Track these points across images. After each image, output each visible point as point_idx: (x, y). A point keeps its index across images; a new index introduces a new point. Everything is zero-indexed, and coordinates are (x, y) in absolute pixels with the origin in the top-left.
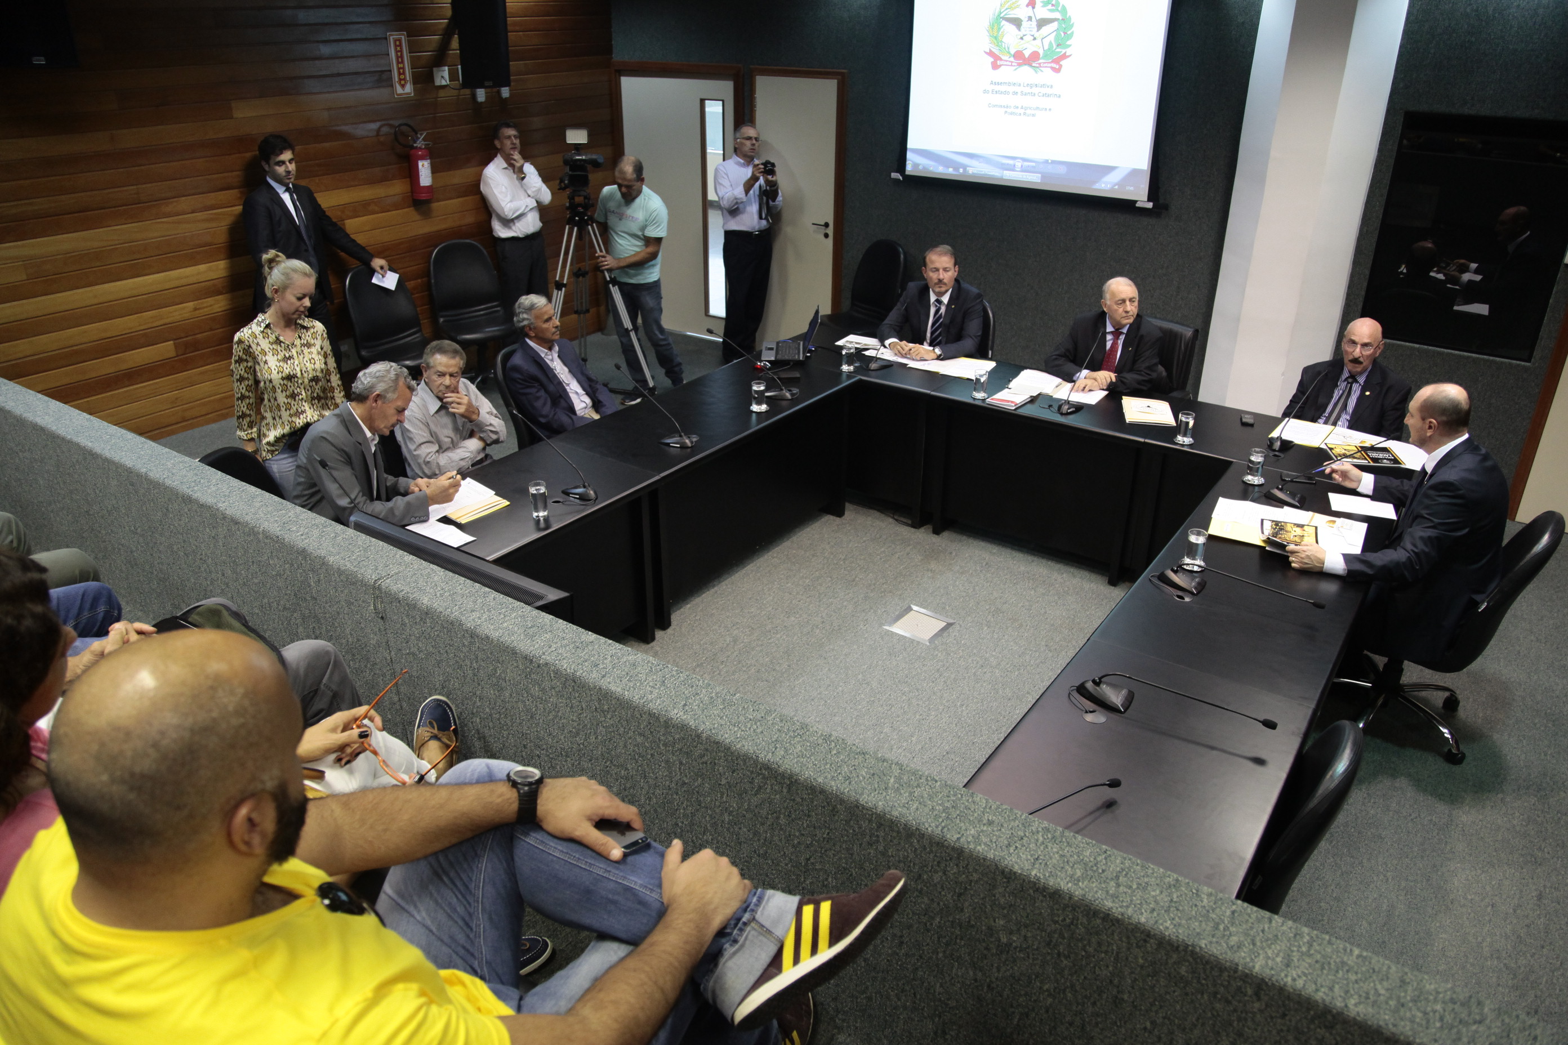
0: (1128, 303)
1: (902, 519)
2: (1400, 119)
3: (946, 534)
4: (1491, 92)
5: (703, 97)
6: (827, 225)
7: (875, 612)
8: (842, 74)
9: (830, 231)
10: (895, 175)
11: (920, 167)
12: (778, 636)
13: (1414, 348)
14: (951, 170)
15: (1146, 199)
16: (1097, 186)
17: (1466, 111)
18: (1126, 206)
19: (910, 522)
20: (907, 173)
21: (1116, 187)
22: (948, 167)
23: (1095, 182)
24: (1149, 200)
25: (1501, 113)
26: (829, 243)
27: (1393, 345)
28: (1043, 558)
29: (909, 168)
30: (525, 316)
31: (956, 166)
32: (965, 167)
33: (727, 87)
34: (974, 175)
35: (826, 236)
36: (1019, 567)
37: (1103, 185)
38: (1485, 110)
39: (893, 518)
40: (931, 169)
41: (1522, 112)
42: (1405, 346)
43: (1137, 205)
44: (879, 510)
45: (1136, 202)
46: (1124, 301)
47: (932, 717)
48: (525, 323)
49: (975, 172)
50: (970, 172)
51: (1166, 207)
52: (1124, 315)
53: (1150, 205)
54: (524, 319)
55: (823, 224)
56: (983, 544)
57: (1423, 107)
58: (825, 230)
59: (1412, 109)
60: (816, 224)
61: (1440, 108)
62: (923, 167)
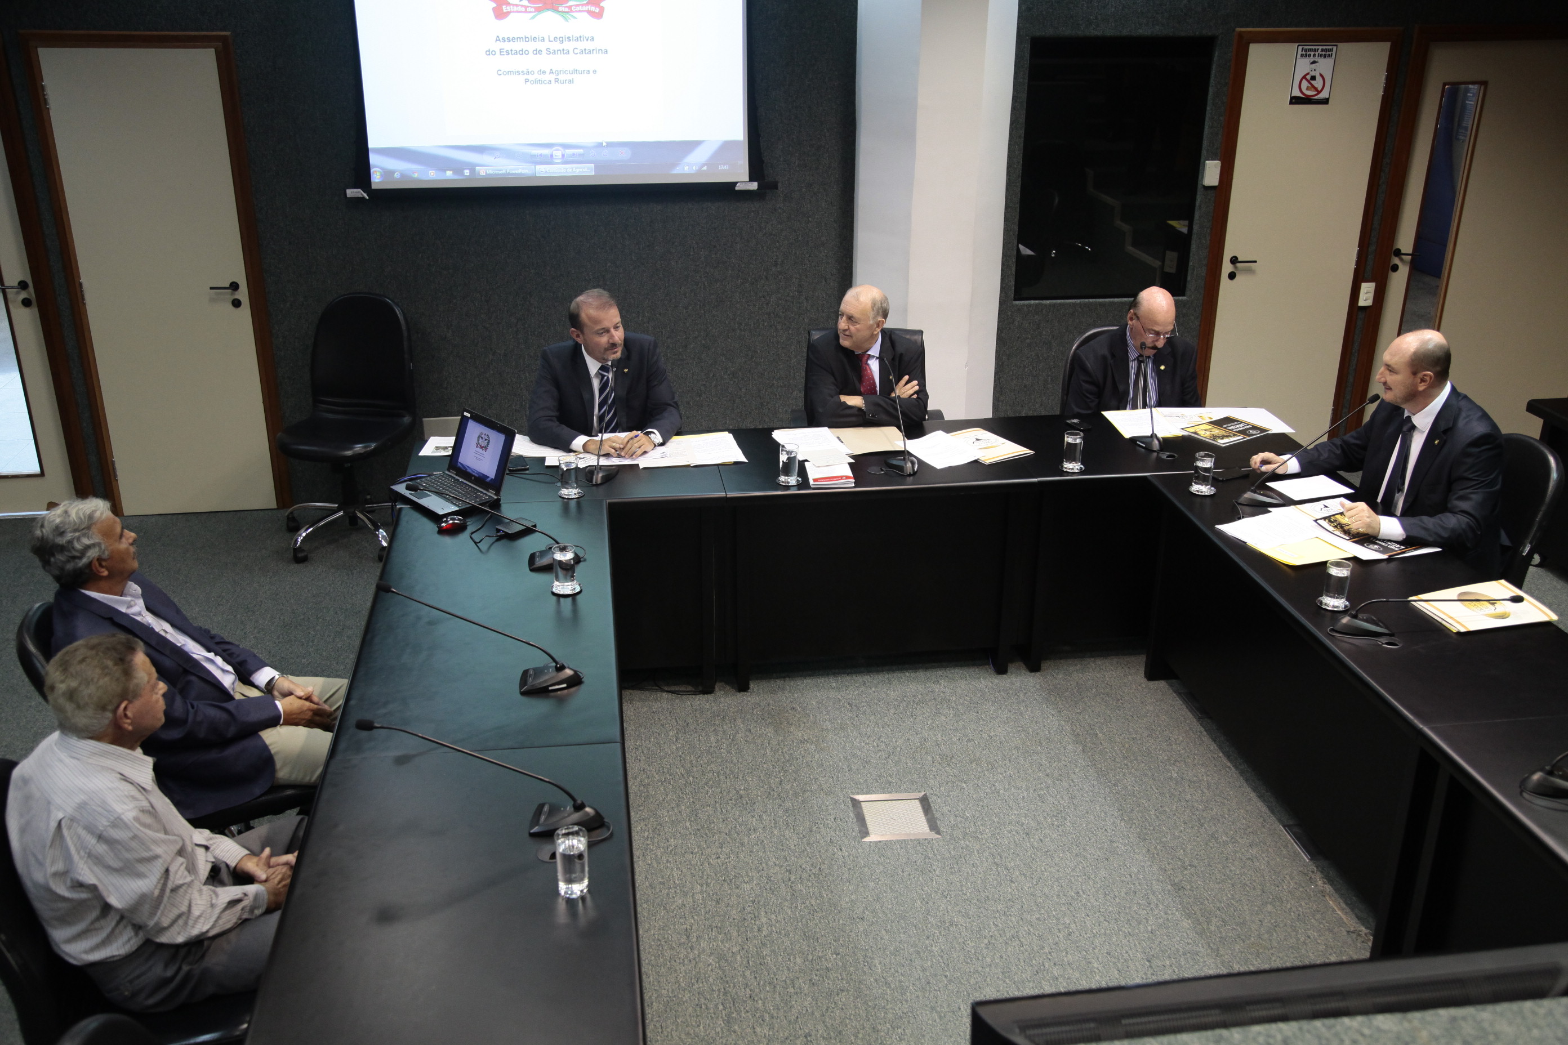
1: (683, 688)
2: (1027, 46)
3: (754, 687)
4: (1113, 9)
6: (234, 286)
8: (224, 39)
9: (243, 294)
10: (351, 193)
11: (396, 175)
12: (764, 920)
14: (449, 174)
15: (747, 178)
16: (677, 170)
17: (1093, 32)
18: (724, 191)
19: (690, 688)
20: (373, 187)
21: (705, 168)
22: (445, 171)
23: (675, 166)
24: (752, 179)
25: (1125, 32)
26: (245, 312)
28: (894, 671)
29: (377, 179)
31: (458, 166)
32: (472, 167)
34: (488, 178)
35: (237, 304)
36: (887, 695)
37: (686, 168)
38: (1108, 30)
39: (663, 691)
40: (416, 175)
41: (1145, 30)
43: (737, 188)
44: (634, 688)
45: (735, 183)
49: (490, 172)
50: (482, 173)
51: (774, 186)
53: (754, 186)
55: (227, 285)
56: (809, 682)
57: (1049, 32)
58: (232, 294)
59: (1038, 33)
60: (211, 288)
61: (1066, 31)
62: (402, 175)
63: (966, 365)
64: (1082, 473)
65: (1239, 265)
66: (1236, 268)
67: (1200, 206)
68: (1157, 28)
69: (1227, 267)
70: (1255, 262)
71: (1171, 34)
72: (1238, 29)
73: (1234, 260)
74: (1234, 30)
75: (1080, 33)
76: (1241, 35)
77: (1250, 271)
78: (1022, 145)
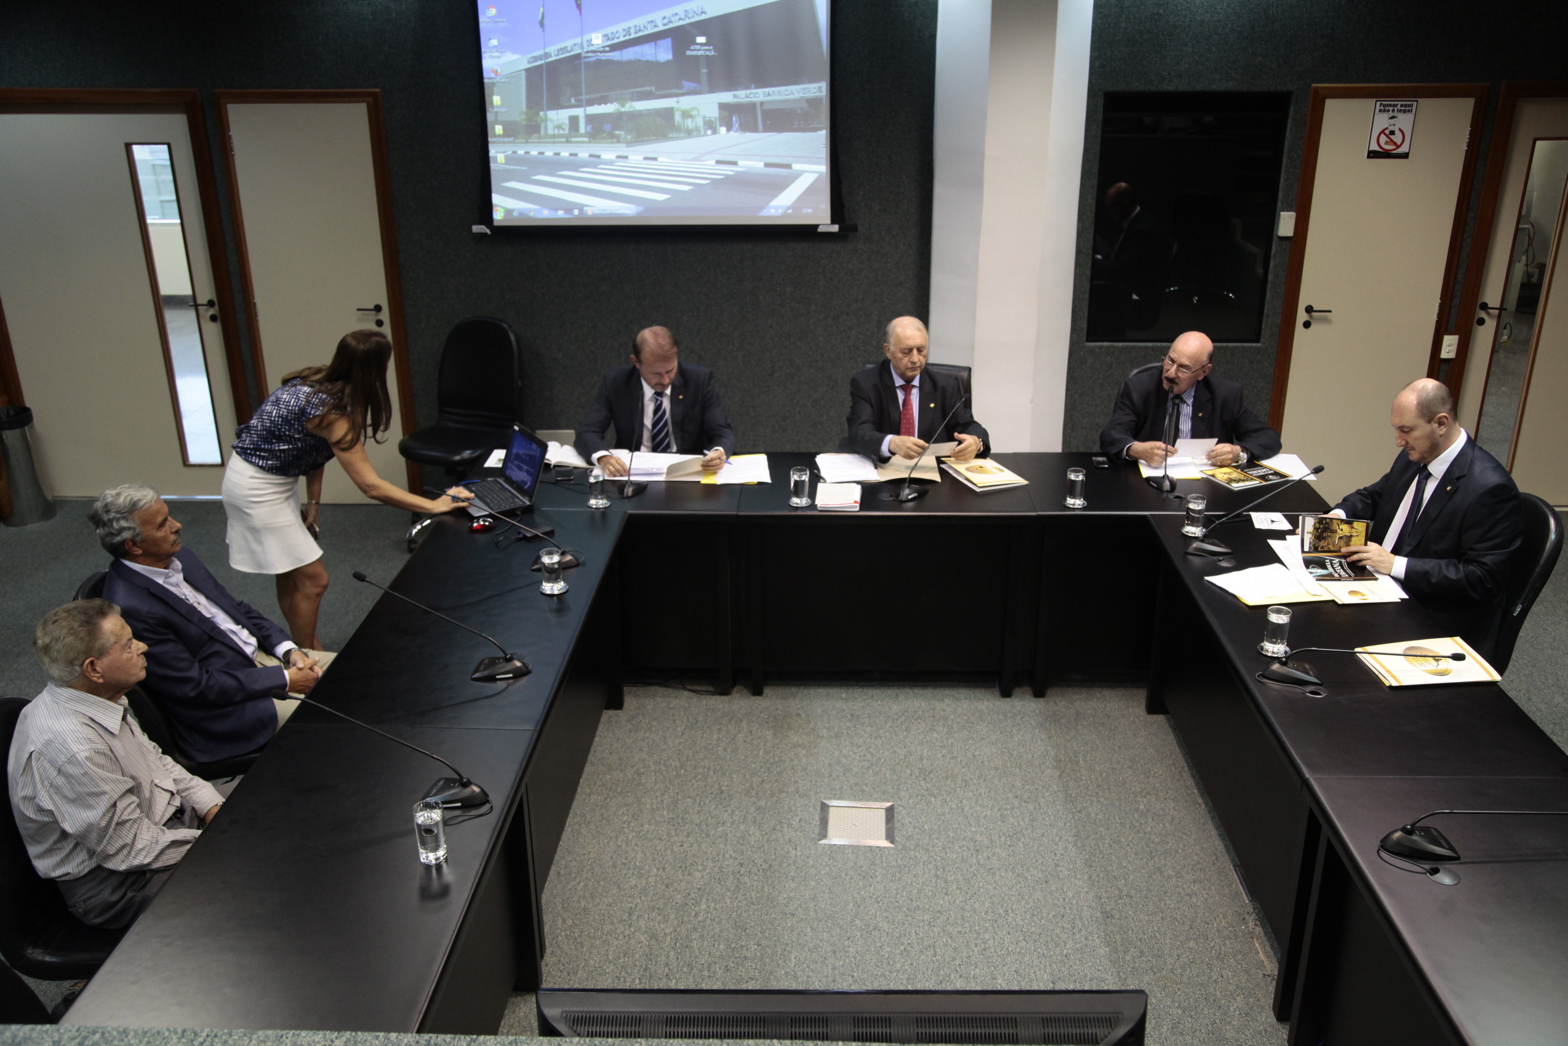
1: (704, 688)
2: (1100, 101)
3: (768, 691)
4: (1186, 66)
5: (128, 141)
6: (378, 309)
7: (790, 825)
8: (374, 95)
9: (385, 315)
10: (476, 229)
11: (515, 214)
12: (703, 906)
13: (1147, 348)
14: (561, 213)
15: (829, 221)
16: (765, 213)
17: (1167, 87)
18: (806, 233)
19: (711, 689)
20: (496, 224)
21: (790, 211)
22: (556, 210)
23: (762, 208)
24: (834, 222)
25: (1198, 88)
27: (1126, 347)
28: (904, 687)
29: (498, 216)
30: (124, 524)
31: (569, 207)
32: (581, 207)
33: (177, 124)
34: (594, 217)
35: (380, 323)
36: (890, 708)
37: (773, 211)
38: (1181, 85)
39: (685, 689)
40: (532, 214)
41: (1219, 86)
42: (1139, 347)
43: (819, 230)
44: (660, 685)
45: (817, 226)
47: (991, 942)
48: (126, 535)
49: (596, 212)
50: (590, 213)
51: (854, 229)
53: (835, 228)
54: (123, 529)
55: (372, 307)
56: (821, 691)
57: (1122, 87)
58: (376, 315)
59: (1111, 89)
60: (359, 310)
61: (1140, 86)
62: (520, 213)
63: (1032, 401)
64: (1084, 509)
65: (1314, 314)
66: (1311, 317)
67: (1275, 257)
68: (1231, 83)
69: (1302, 316)
70: (1330, 311)
71: (1245, 89)
72: (1314, 85)
73: (1309, 310)
74: (1310, 86)
75: (1153, 89)
76: (1316, 90)
77: (1326, 320)
78: (1095, 194)
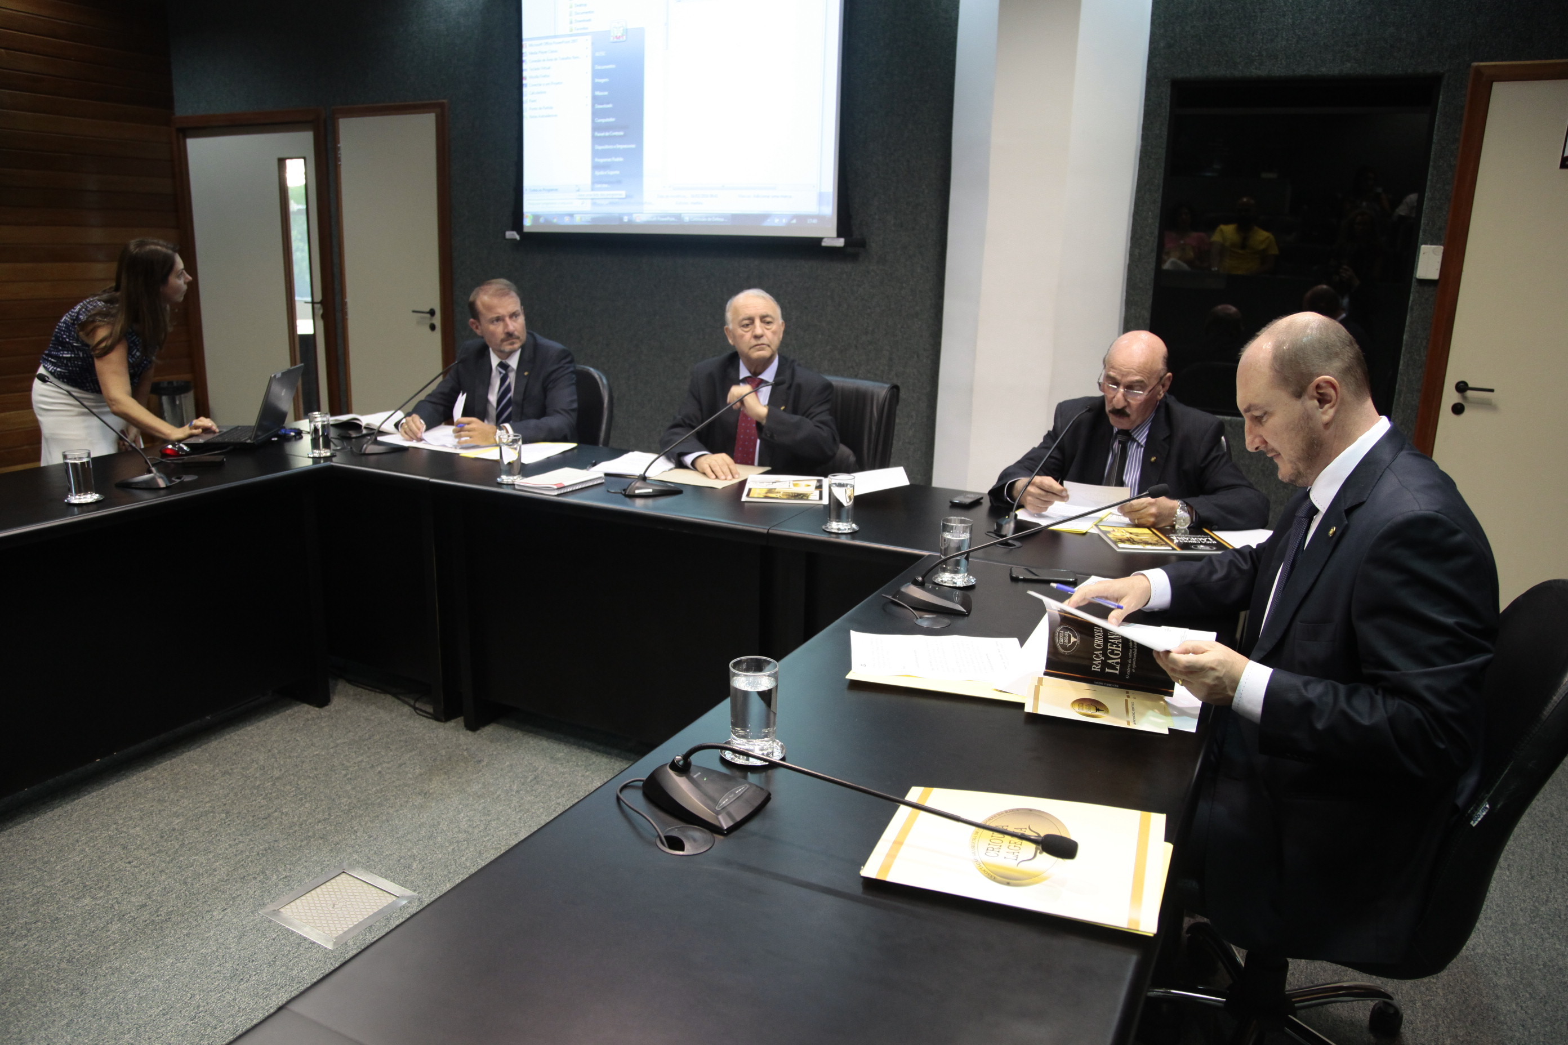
0: (757, 322)
2: (1166, 91)
4: (1284, 43)
5: (282, 156)
6: (432, 313)
8: (441, 106)
9: (437, 320)
10: (512, 235)
11: (542, 220)
15: (834, 234)
16: (768, 224)
17: (1256, 71)
18: (808, 247)
20: (525, 230)
21: (794, 221)
24: (839, 235)
25: (1301, 71)
26: (437, 335)
29: (528, 223)
33: (306, 138)
35: (433, 327)
37: (776, 222)
38: (1278, 69)
40: (555, 221)
41: (1331, 68)
43: (824, 244)
45: (820, 239)
46: (752, 320)
51: (862, 244)
52: (754, 342)
53: (840, 242)
55: (428, 310)
57: (1196, 72)
58: (431, 319)
59: (1180, 75)
60: (414, 311)
61: (1218, 71)
62: (546, 220)
65: (1469, 393)
66: (1465, 398)
67: (1412, 309)
68: (1349, 65)
69: (1450, 396)
70: (1492, 391)
71: (1369, 73)
72: (1475, 64)
73: (1462, 387)
74: (1469, 66)
75: (1237, 74)
76: (1478, 71)
77: (1488, 405)
78: (1158, 211)
